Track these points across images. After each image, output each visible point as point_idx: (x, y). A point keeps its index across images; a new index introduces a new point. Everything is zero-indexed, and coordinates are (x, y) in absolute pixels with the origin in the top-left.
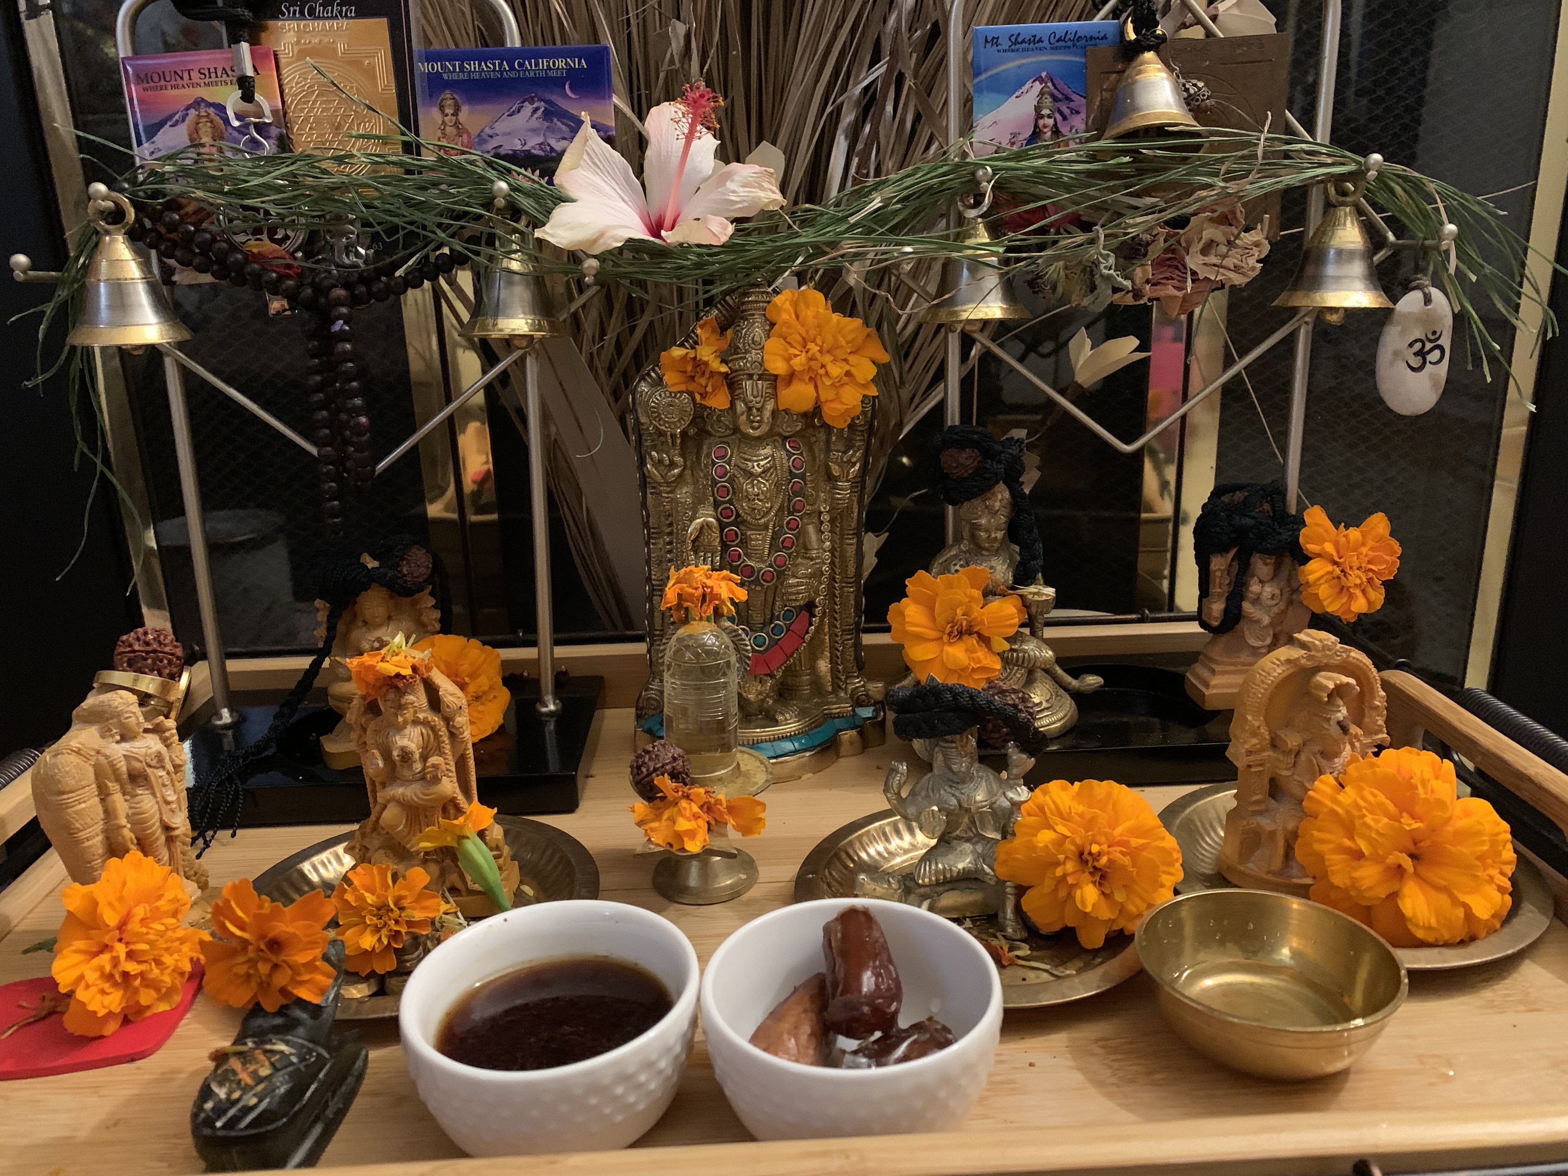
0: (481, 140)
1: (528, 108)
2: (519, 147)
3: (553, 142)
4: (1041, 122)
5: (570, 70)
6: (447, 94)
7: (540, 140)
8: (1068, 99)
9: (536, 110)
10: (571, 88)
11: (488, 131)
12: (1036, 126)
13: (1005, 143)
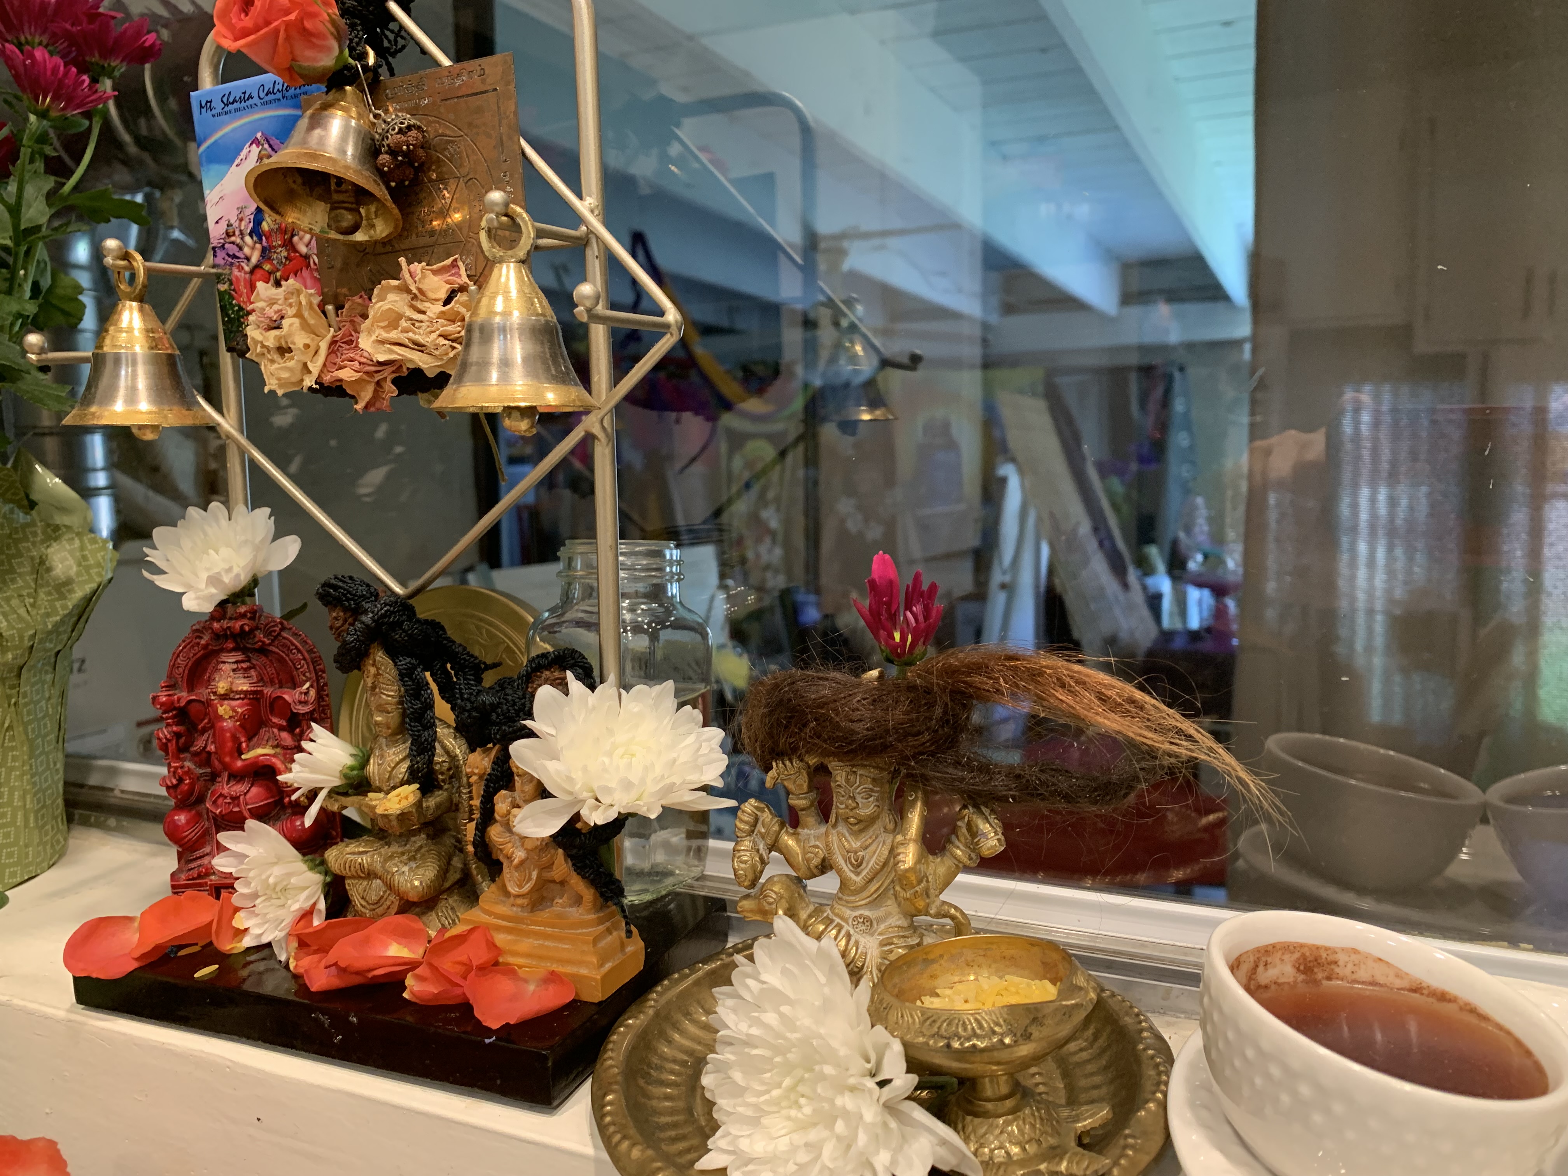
13: (233, 220)
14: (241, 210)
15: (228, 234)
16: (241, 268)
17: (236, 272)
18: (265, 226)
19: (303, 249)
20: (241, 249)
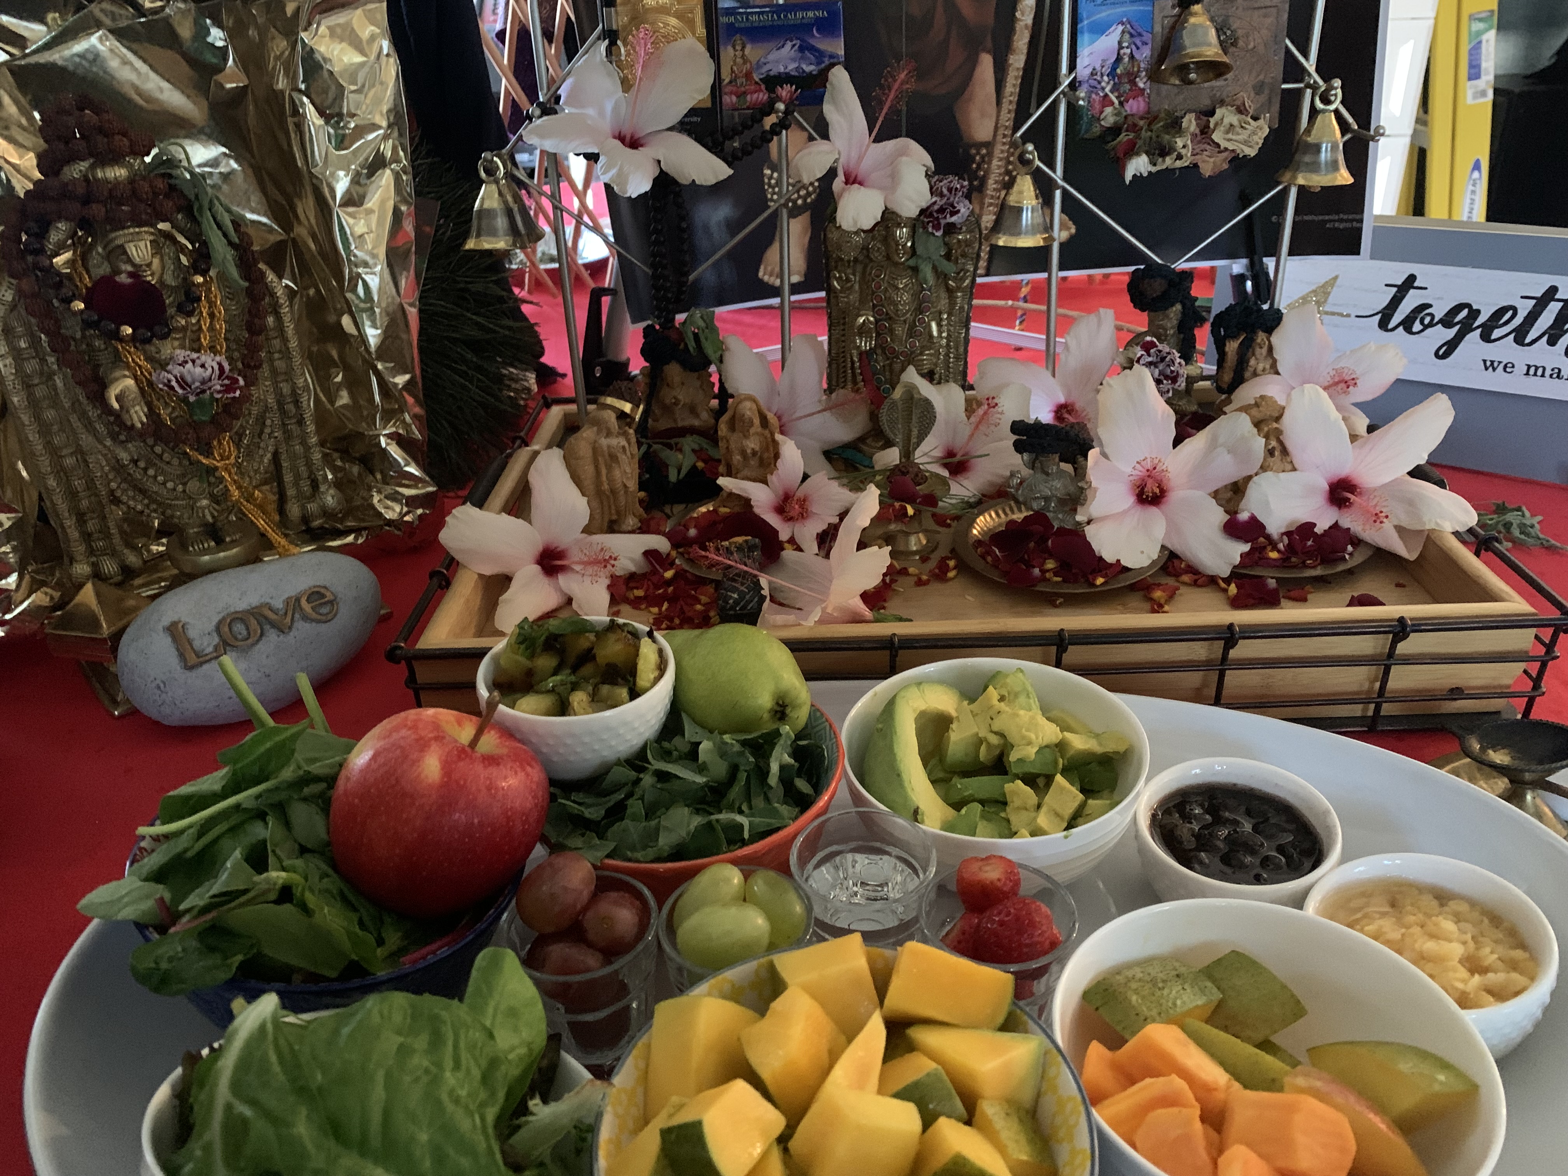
0: (759, 66)
1: (789, 44)
2: (782, 70)
3: (804, 67)
4: (1122, 52)
5: (817, 19)
6: (738, 36)
7: (796, 65)
8: (1140, 35)
9: (794, 46)
10: (818, 30)
11: (763, 60)
12: (1118, 54)
13: (1098, 68)
14: (1104, 61)
15: (1092, 74)
16: (1097, 94)
17: (1094, 96)
18: (1119, 71)
19: (1141, 85)
20: (1099, 83)
